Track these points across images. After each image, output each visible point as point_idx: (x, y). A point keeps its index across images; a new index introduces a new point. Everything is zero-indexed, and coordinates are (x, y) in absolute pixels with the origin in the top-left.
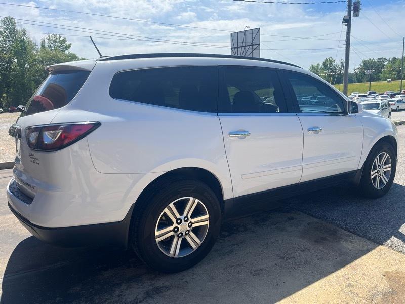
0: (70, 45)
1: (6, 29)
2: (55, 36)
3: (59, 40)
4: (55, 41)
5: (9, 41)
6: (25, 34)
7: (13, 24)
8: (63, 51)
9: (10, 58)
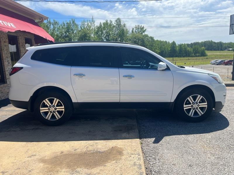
0: (145, 30)
1: (117, 24)
2: (139, 26)
3: (140, 28)
4: (138, 29)
5: (118, 30)
6: (125, 26)
7: (120, 21)
8: (142, 33)
9: (117, 38)
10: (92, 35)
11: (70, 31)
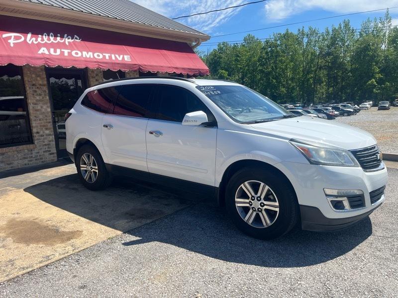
10: (383, 46)
11: (337, 44)
